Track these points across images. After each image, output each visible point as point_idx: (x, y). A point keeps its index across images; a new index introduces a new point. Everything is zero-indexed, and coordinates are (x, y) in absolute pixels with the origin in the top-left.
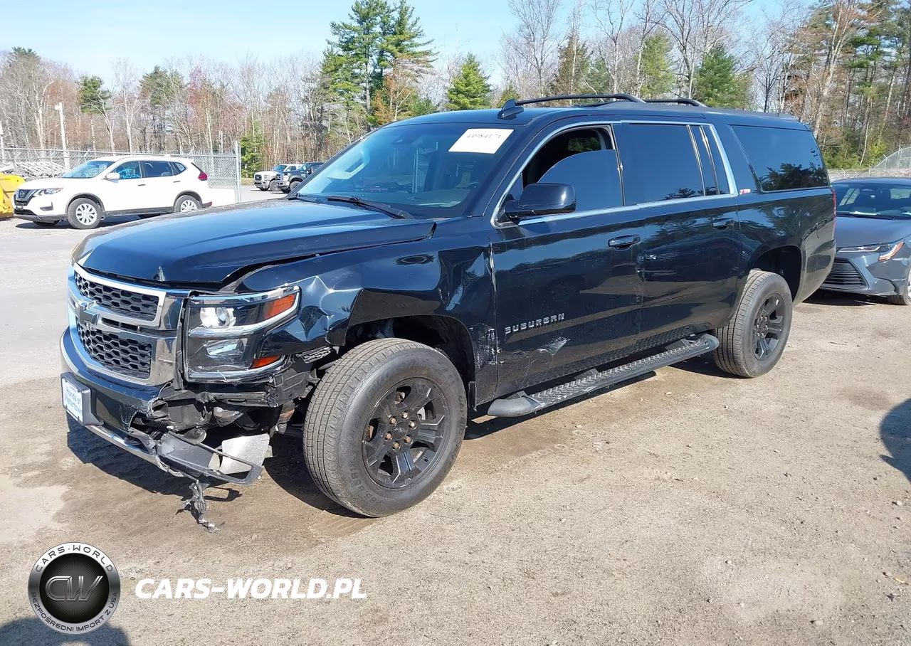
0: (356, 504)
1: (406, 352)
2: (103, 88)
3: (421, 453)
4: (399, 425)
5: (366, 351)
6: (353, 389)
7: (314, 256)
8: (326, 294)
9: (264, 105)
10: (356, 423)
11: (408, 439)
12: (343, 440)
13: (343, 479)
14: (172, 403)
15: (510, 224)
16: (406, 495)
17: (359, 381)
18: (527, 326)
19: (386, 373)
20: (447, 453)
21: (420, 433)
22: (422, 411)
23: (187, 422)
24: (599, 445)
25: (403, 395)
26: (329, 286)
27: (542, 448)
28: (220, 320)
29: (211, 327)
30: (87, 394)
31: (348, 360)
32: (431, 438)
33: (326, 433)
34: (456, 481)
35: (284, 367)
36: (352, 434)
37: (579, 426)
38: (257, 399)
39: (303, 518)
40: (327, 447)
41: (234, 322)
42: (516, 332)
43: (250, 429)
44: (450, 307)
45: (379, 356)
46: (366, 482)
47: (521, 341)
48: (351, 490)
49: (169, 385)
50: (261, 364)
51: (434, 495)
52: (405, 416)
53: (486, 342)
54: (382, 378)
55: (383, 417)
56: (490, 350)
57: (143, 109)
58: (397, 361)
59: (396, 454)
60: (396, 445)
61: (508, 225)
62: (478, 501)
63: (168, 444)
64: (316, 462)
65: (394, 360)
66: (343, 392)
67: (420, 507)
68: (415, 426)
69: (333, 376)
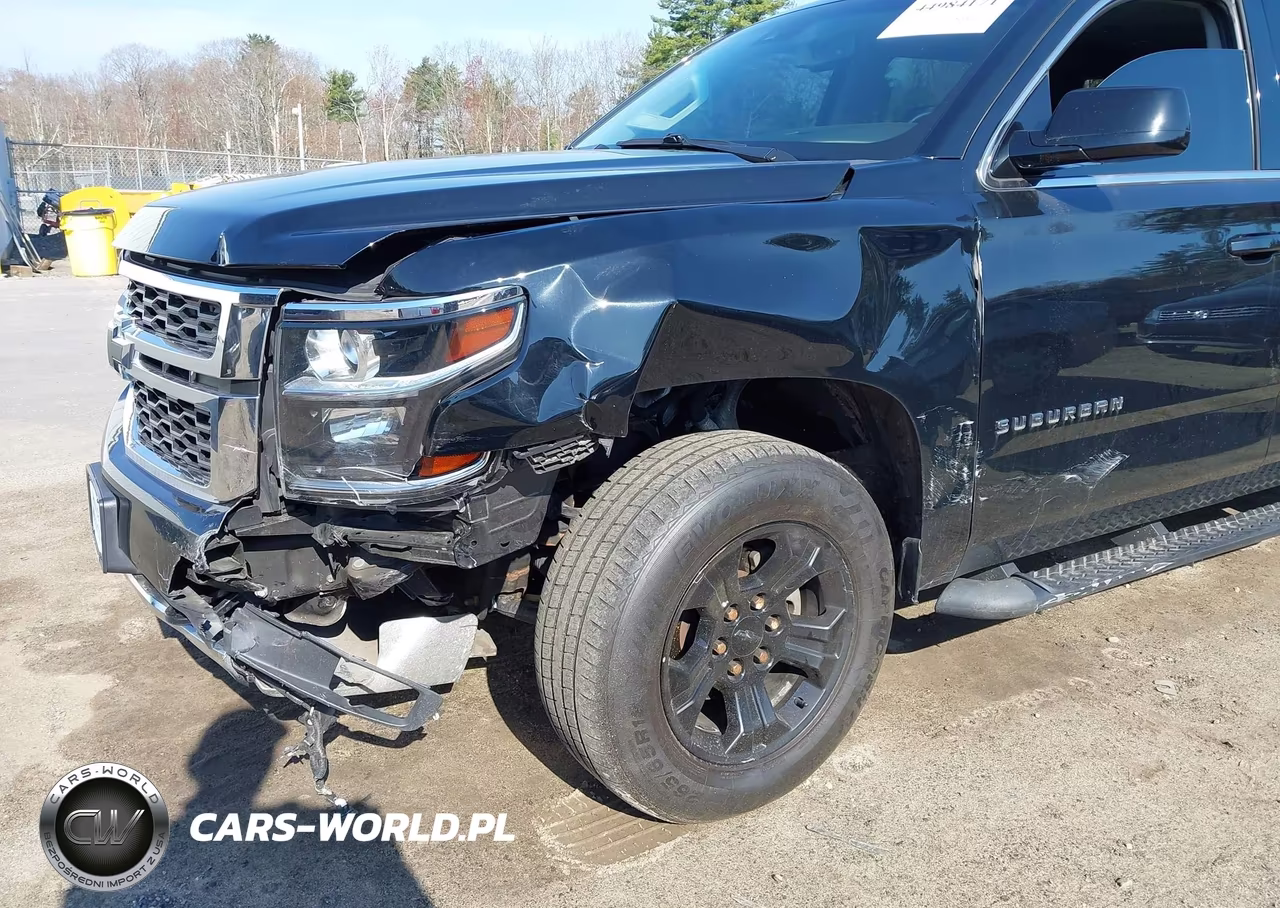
0: (644, 798)
1: (768, 462)
2: (356, 87)
3: (788, 686)
4: (742, 626)
5: (679, 454)
6: (646, 539)
7: (566, 219)
8: (588, 309)
9: (564, 110)
10: (649, 618)
11: (763, 656)
12: (620, 655)
13: (615, 743)
14: (253, 543)
15: (1017, 184)
16: (754, 780)
17: (662, 522)
18: (1044, 420)
19: (720, 510)
20: (846, 692)
21: (789, 645)
22: (795, 597)
23: (298, 582)
24: (1169, 687)
25: (756, 557)
26: (597, 291)
27: (1040, 684)
28: (349, 362)
29: (331, 376)
30: (110, 509)
31: (638, 473)
32: (814, 656)
33: (583, 636)
34: (860, 748)
35: (489, 480)
36: (640, 644)
37: (1114, 639)
38: (434, 547)
39: (531, 803)
40: (584, 668)
41: (377, 370)
42: (1019, 432)
43: (434, 603)
44: (875, 365)
45: (708, 467)
46: (666, 751)
47: (1028, 454)
48: (634, 767)
49: (248, 503)
50: (436, 470)
51: (814, 780)
52: (759, 606)
53: (952, 450)
54: (714, 520)
55: (711, 606)
56: (960, 469)
57: (407, 117)
58: (748, 481)
59: (735, 687)
60: (736, 668)
61: (1015, 184)
62: (913, 805)
63: (244, 629)
64: (558, 696)
65: (743, 478)
66: (622, 544)
67: (782, 807)
68: (779, 629)
69: (605, 505)
